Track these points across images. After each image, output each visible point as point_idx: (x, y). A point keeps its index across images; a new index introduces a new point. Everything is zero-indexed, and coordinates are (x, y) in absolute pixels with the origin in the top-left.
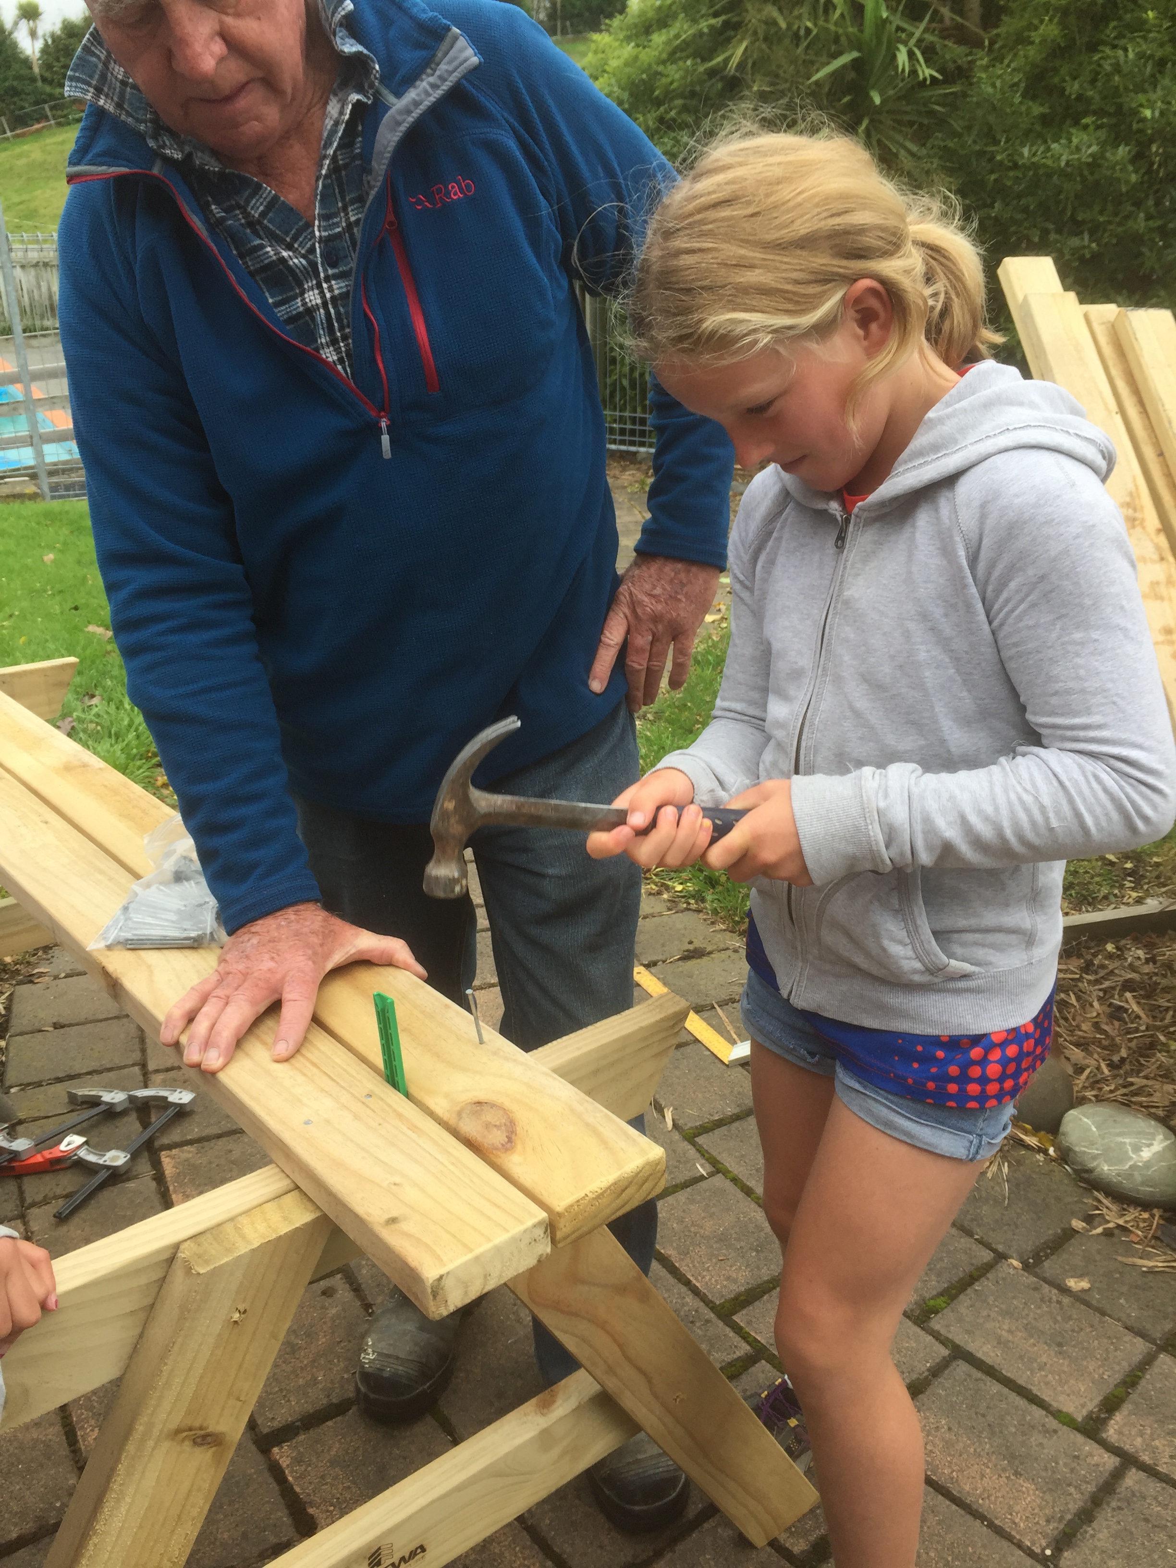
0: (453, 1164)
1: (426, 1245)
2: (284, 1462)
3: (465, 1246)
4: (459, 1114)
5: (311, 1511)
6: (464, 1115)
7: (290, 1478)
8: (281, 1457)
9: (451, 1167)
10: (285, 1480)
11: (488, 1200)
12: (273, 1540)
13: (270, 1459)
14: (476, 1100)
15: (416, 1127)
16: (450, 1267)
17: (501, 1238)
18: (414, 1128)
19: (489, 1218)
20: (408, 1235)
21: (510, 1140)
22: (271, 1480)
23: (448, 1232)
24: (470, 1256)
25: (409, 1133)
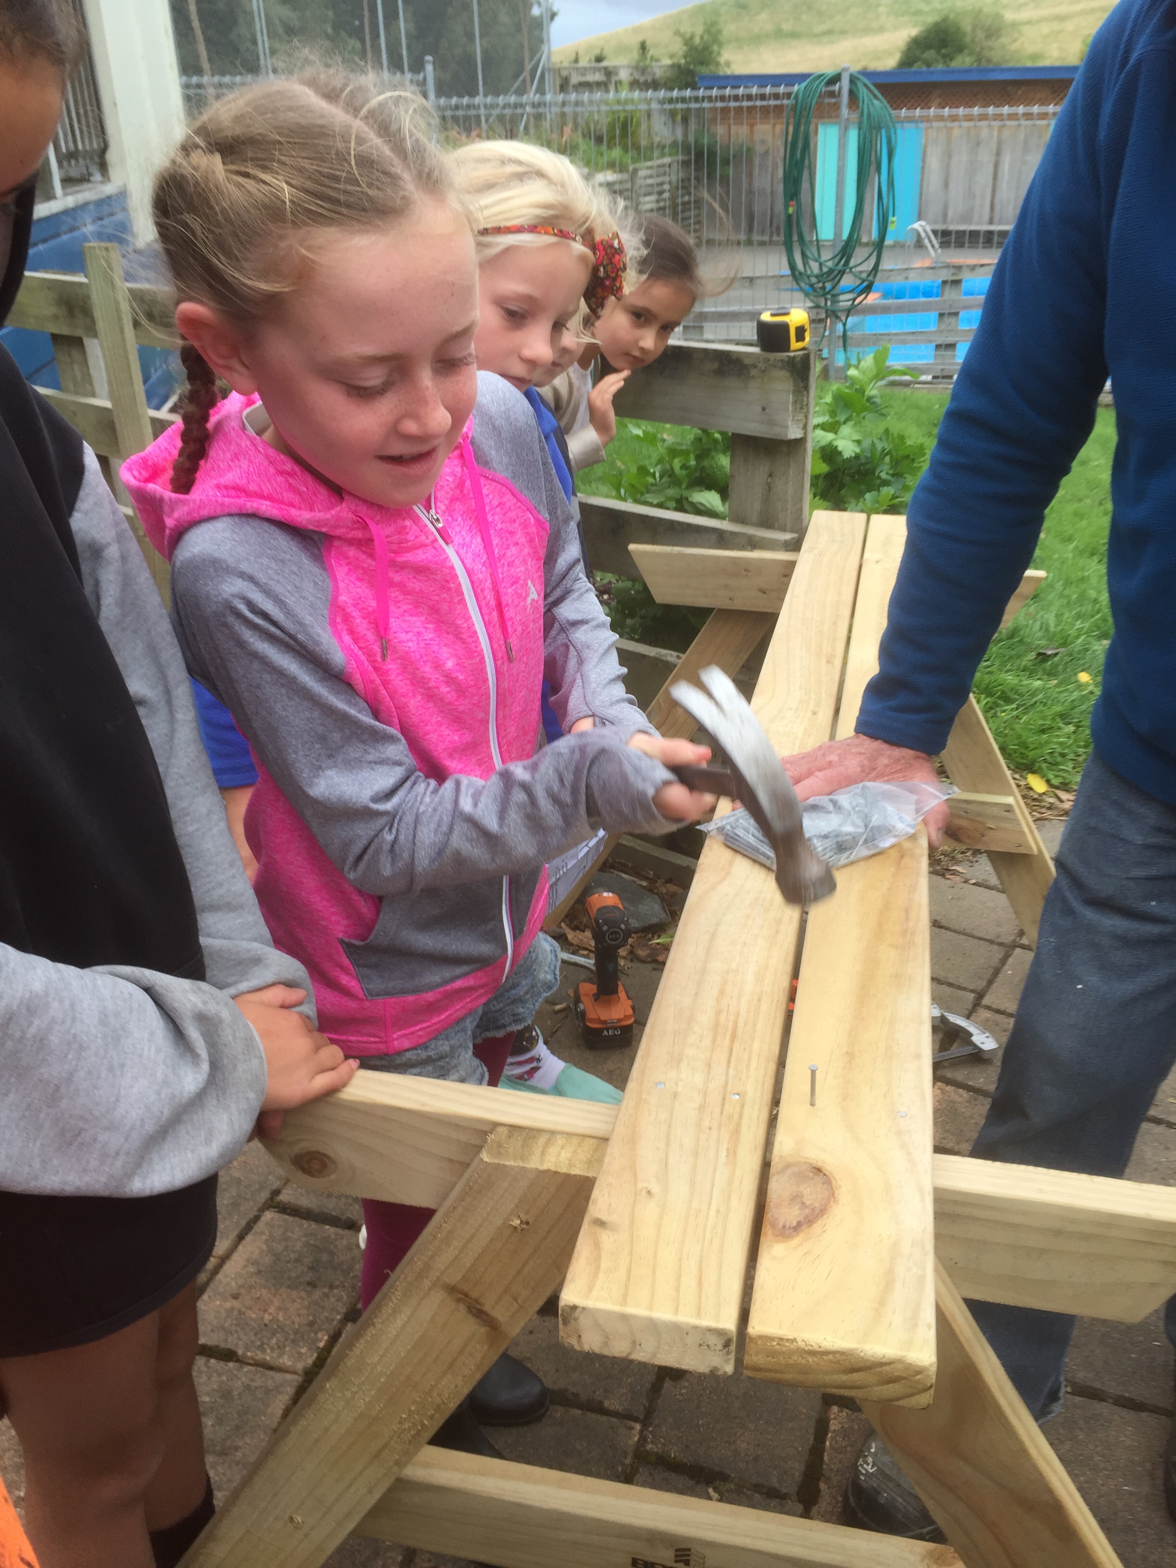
0: (718, 1211)
1: (598, 1268)
2: (834, 1425)
3: (625, 1296)
4: (788, 1166)
5: (822, 1486)
6: (789, 1171)
7: (828, 1443)
8: (835, 1419)
9: (712, 1213)
10: (823, 1442)
11: (700, 1270)
12: (774, 1482)
13: (826, 1412)
14: (820, 1164)
15: (735, 1153)
16: (590, 1303)
17: (663, 1314)
18: (732, 1153)
19: (678, 1289)
20: (597, 1245)
21: (797, 1228)
22: (812, 1431)
23: (629, 1271)
24: (616, 1308)
25: (723, 1154)
